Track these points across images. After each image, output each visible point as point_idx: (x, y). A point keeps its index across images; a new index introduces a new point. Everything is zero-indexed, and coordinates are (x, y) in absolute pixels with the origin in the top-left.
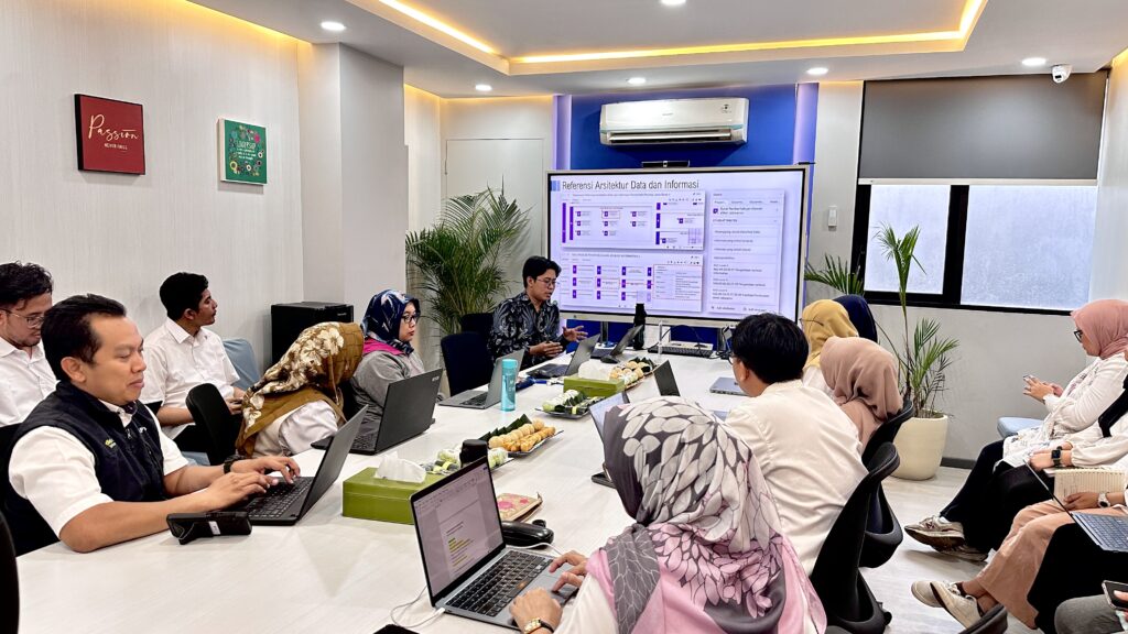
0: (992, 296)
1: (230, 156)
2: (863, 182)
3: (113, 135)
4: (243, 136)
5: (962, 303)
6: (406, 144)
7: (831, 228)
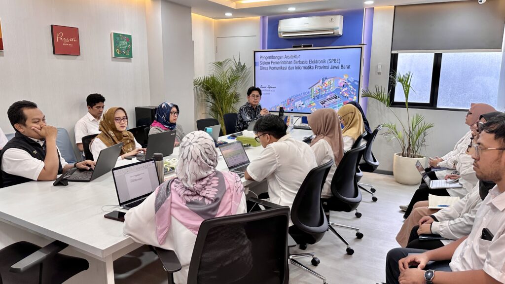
0: (452, 104)
1: (116, 47)
2: (394, 52)
3: (66, 40)
4: (122, 39)
5: (438, 107)
6: (193, 40)
7: (379, 73)
